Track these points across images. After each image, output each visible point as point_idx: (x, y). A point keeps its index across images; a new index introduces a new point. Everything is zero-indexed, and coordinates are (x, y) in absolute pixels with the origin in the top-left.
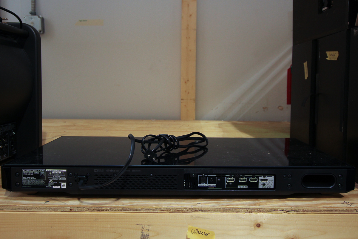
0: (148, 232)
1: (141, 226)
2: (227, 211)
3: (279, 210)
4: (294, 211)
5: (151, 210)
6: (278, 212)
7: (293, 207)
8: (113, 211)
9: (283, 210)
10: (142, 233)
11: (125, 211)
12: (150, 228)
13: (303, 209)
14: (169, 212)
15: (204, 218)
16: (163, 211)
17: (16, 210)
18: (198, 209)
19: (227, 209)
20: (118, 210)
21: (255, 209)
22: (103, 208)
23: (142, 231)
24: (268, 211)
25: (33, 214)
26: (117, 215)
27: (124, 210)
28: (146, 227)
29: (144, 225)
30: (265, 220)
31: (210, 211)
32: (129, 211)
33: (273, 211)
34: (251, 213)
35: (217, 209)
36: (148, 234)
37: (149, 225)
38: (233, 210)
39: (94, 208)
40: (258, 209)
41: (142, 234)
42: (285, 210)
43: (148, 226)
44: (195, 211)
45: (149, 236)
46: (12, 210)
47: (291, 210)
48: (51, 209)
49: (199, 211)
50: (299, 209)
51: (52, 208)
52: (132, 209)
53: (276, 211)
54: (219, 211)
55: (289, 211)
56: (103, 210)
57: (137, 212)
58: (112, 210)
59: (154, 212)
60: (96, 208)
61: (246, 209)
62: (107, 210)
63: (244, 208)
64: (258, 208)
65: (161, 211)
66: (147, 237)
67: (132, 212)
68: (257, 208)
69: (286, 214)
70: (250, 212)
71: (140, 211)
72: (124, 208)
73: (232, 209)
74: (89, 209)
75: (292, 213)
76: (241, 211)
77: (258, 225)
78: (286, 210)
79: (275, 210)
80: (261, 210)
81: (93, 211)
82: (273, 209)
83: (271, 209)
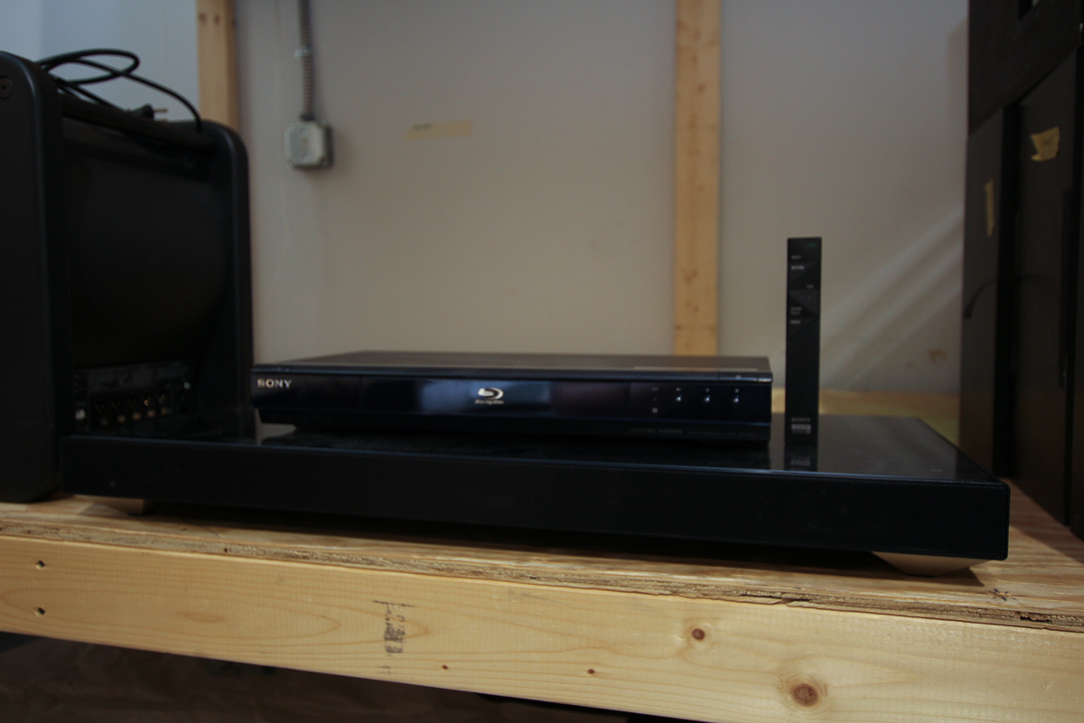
0: (402, 624)
1: (385, 605)
2: (606, 585)
3: (759, 593)
4: (807, 600)
5: (409, 565)
6: (758, 600)
7: (803, 589)
8: (320, 561)
9: (773, 595)
10: (388, 624)
11: (346, 564)
12: (406, 612)
13: (838, 598)
14: (451, 574)
15: (545, 599)
16: (439, 569)
17: (115, 543)
18: (528, 571)
19: (608, 579)
20: (329, 559)
21: (687, 586)
22: (296, 553)
23: (388, 619)
24: (724, 593)
25: (148, 554)
26: (328, 571)
27: (343, 561)
28: (396, 611)
29: (393, 604)
31: (560, 581)
32: (355, 563)
33: (743, 595)
34: (676, 597)
35: (578, 578)
36: (401, 629)
37: (403, 605)
38: (625, 583)
39: (275, 550)
40: (695, 585)
41: (388, 628)
42: (778, 594)
43: (402, 609)
44: (519, 577)
45: (403, 633)
46: (107, 542)
47: (799, 597)
48: (183, 546)
49: (532, 578)
50: (823, 597)
51: (186, 542)
52: (363, 559)
53: (750, 596)
54: (585, 583)
55: (792, 600)
56: (297, 557)
57: (374, 567)
58: (317, 559)
59: (416, 570)
61: (660, 584)
62: (304, 557)
63: (653, 579)
64: (698, 582)
65: (432, 571)
66: (399, 637)
67: (362, 566)
68: (694, 582)
69: (782, 608)
70: (673, 593)
71: (381, 565)
72: (344, 555)
73: (622, 580)
74: (265, 552)
75: (802, 607)
76: (646, 587)
77: (698, 634)
78: (784, 596)
79: (749, 593)
80: (705, 588)
81: (274, 556)
82: (743, 588)
83: (737, 588)
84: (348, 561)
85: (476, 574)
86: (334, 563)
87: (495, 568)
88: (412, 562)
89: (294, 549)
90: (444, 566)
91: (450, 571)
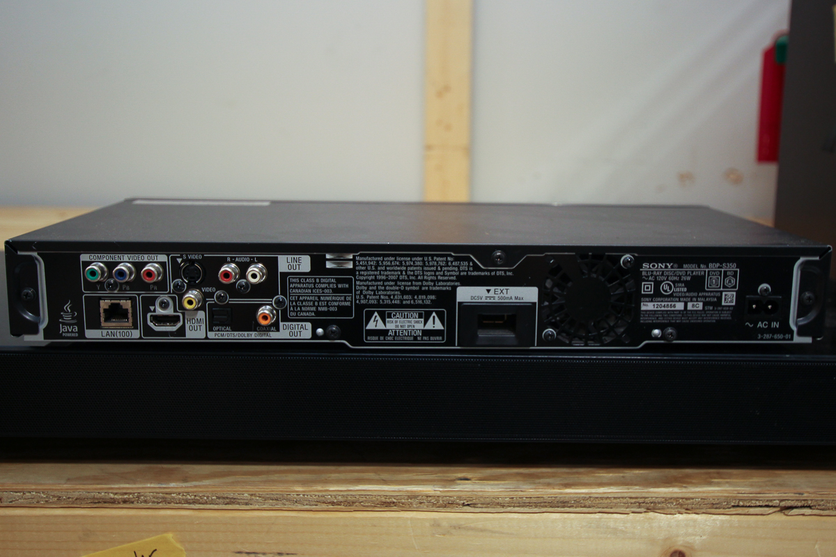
1: (252, 555)
2: (564, 507)
3: (754, 503)
4: (810, 507)
5: (288, 500)
6: (752, 510)
7: (805, 495)
8: (150, 505)
9: (770, 504)
11: (192, 506)
14: (353, 508)
15: (482, 530)
16: (333, 503)
18: (459, 498)
19: (566, 499)
20: (165, 500)
21: (667, 500)
22: (112, 495)
24: (713, 506)
26: (164, 517)
27: (187, 502)
29: (263, 554)
30: (704, 537)
31: (503, 506)
32: (206, 503)
33: (734, 506)
34: (651, 514)
35: (528, 500)
37: (280, 554)
38: (587, 503)
39: (76, 494)
40: (677, 499)
42: (776, 502)
44: (448, 504)
47: (800, 504)
49: (463, 505)
50: (828, 502)
52: (218, 498)
53: (743, 506)
54: (536, 507)
55: (791, 508)
56: (113, 501)
57: (237, 507)
58: (146, 502)
59: (300, 507)
60: (84, 494)
61: (633, 501)
62: (125, 501)
63: (626, 495)
64: (680, 496)
65: (324, 506)
67: (216, 507)
68: (675, 496)
69: (780, 517)
70: (648, 510)
71: (247, 504)
72: (188, 493)
73: (584, 499)
74: (59, 498)
75: (803, 515)
76: (616, 505)
77: (677, 556)
78: (783, 504)
79: (741, 503)
80: (689, 501)
81: (77, 502)
82: (735, 498)
83: (727, 500)
84: (194, 502)
85: (388, 504)
86: (172, 505)
87: (413, 496)
88: (294, 495)
89: (107, 491)
90: (340, 498)
91: (349, 504)
